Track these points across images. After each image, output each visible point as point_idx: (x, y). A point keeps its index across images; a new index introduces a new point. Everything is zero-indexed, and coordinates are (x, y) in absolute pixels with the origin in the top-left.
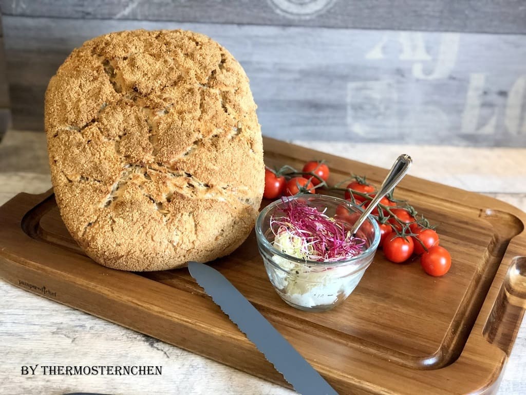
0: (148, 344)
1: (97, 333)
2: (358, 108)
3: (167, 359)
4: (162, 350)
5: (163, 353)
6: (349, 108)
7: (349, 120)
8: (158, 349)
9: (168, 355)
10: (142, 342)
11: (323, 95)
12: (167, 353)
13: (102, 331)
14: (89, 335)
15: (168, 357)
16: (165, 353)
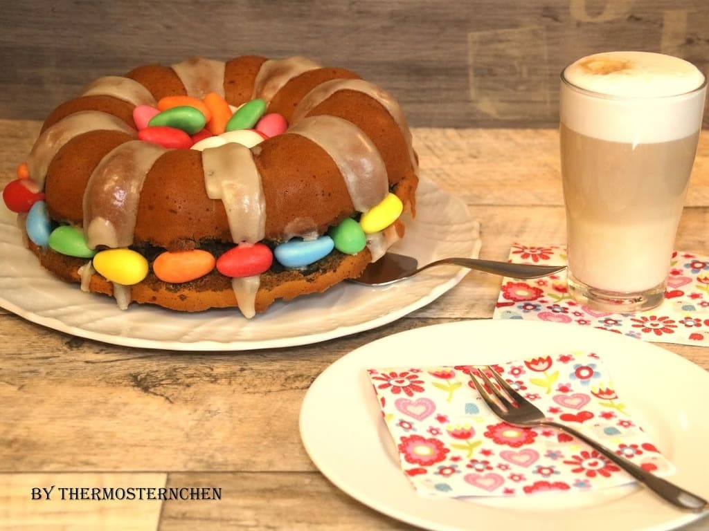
0: (139, 389)
1: (58, 379)
2: (486, 72)
3: (170, 405)
4: (162, 395)
5: (163, 398)
6: (471, 73)
7: (473, 93)
8: (155, 394)
9: (172, 400)
10: (130, 388)
11: (428, 53)
12: (170, 398)
13: (66, 376)
14: (44, 382)
15: (171, 402)
16: (167, 398)
